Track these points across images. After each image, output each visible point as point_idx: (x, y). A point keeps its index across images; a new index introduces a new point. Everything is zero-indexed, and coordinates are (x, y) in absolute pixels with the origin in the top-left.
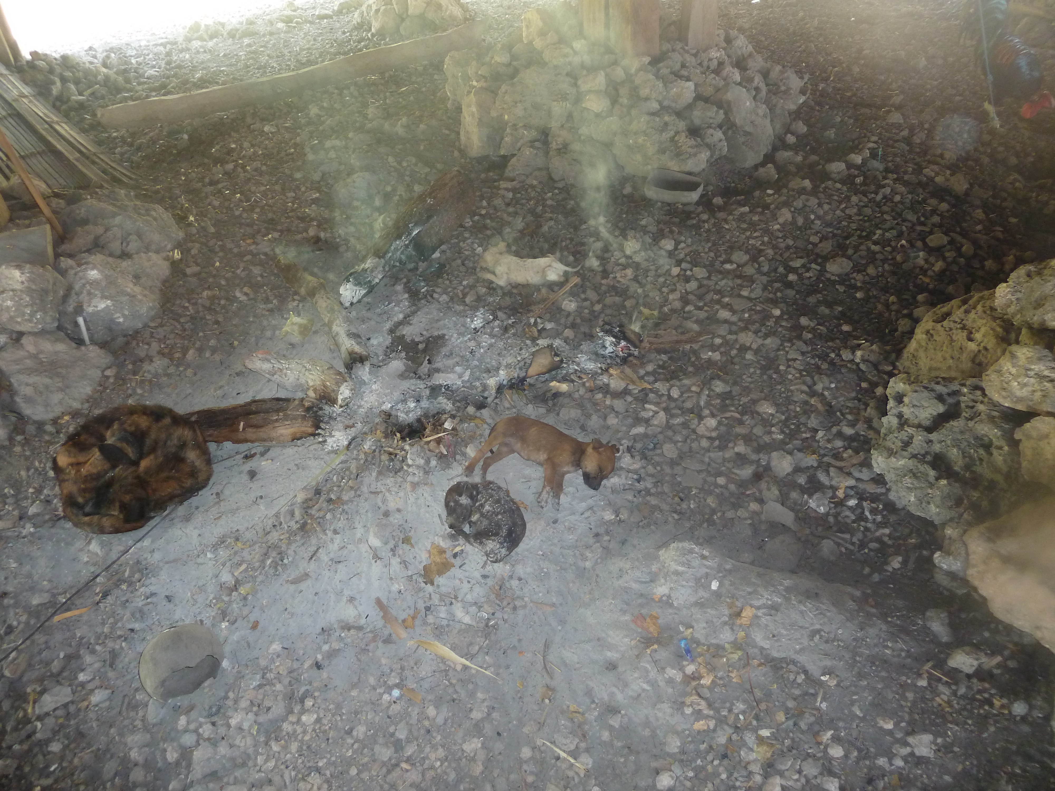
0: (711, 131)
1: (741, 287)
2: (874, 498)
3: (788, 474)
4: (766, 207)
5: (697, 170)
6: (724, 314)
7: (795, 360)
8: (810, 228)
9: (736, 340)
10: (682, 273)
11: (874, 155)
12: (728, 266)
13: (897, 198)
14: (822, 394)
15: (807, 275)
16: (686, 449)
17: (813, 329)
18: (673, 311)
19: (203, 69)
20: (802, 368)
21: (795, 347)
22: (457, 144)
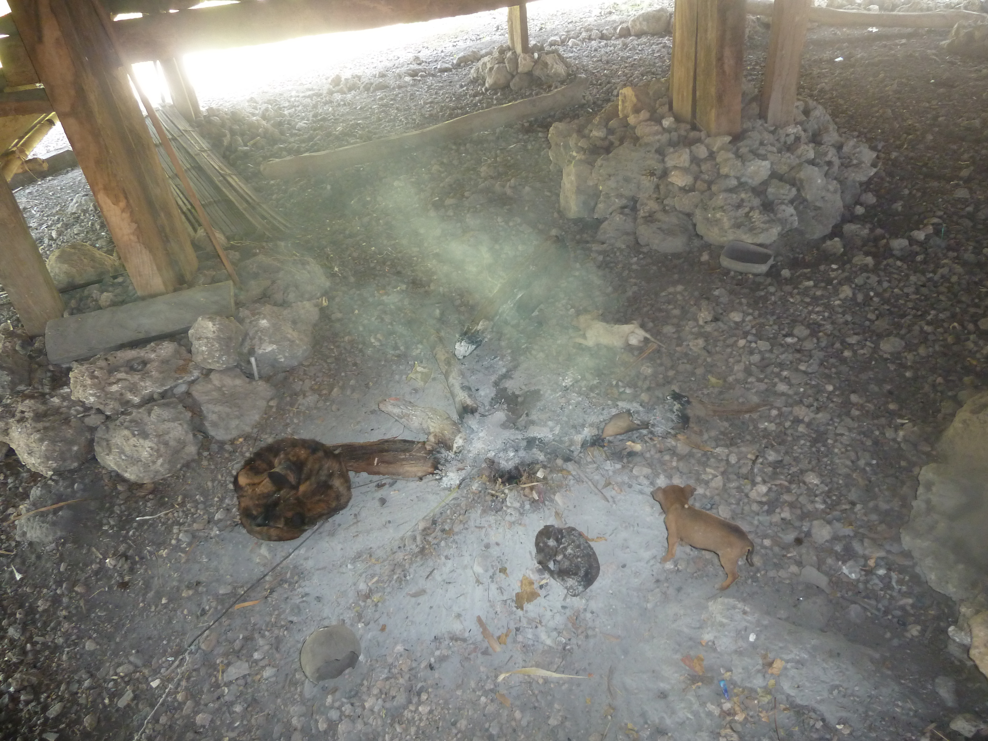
0: (783, 207)
1: (800, 361)
2: (902, 570)
3: (827, 541)
4: (829, 282)
5: (768, 242)
6: (782, 387)
7: (842, 435)
8: (869, 305)
9: (791, 412)
10: (748, 344)
11: (937, 232)
12: (789, 340)
13: (954, 279)
14: (864, 469)
15: (862, 352)
16: (739, 511)
17: (862, 405)
18: (737, 381)
19: (343, 121)
20: (848, 443)
21: (843, 423)
22: (557, 205)
